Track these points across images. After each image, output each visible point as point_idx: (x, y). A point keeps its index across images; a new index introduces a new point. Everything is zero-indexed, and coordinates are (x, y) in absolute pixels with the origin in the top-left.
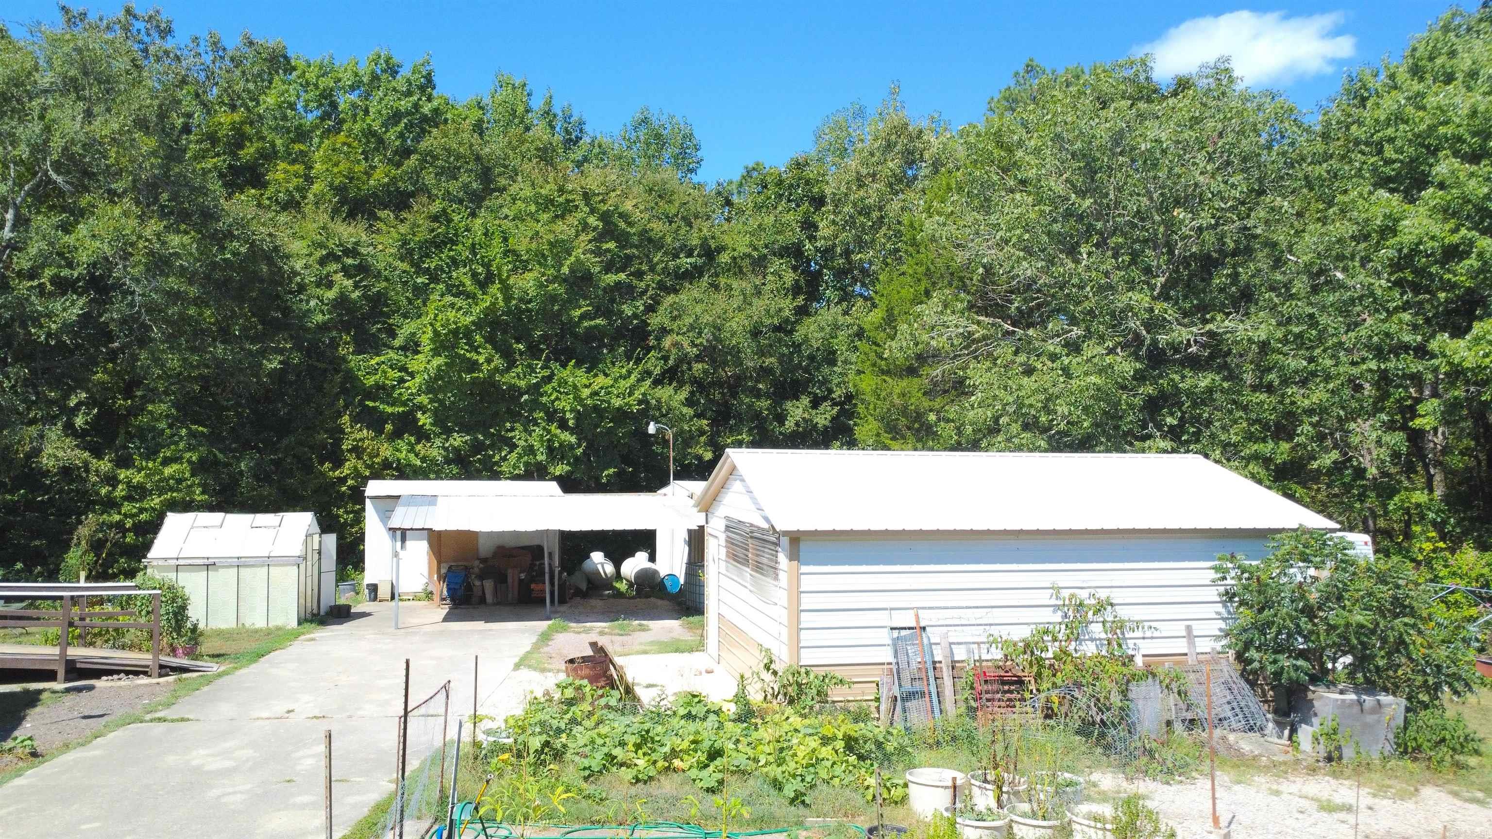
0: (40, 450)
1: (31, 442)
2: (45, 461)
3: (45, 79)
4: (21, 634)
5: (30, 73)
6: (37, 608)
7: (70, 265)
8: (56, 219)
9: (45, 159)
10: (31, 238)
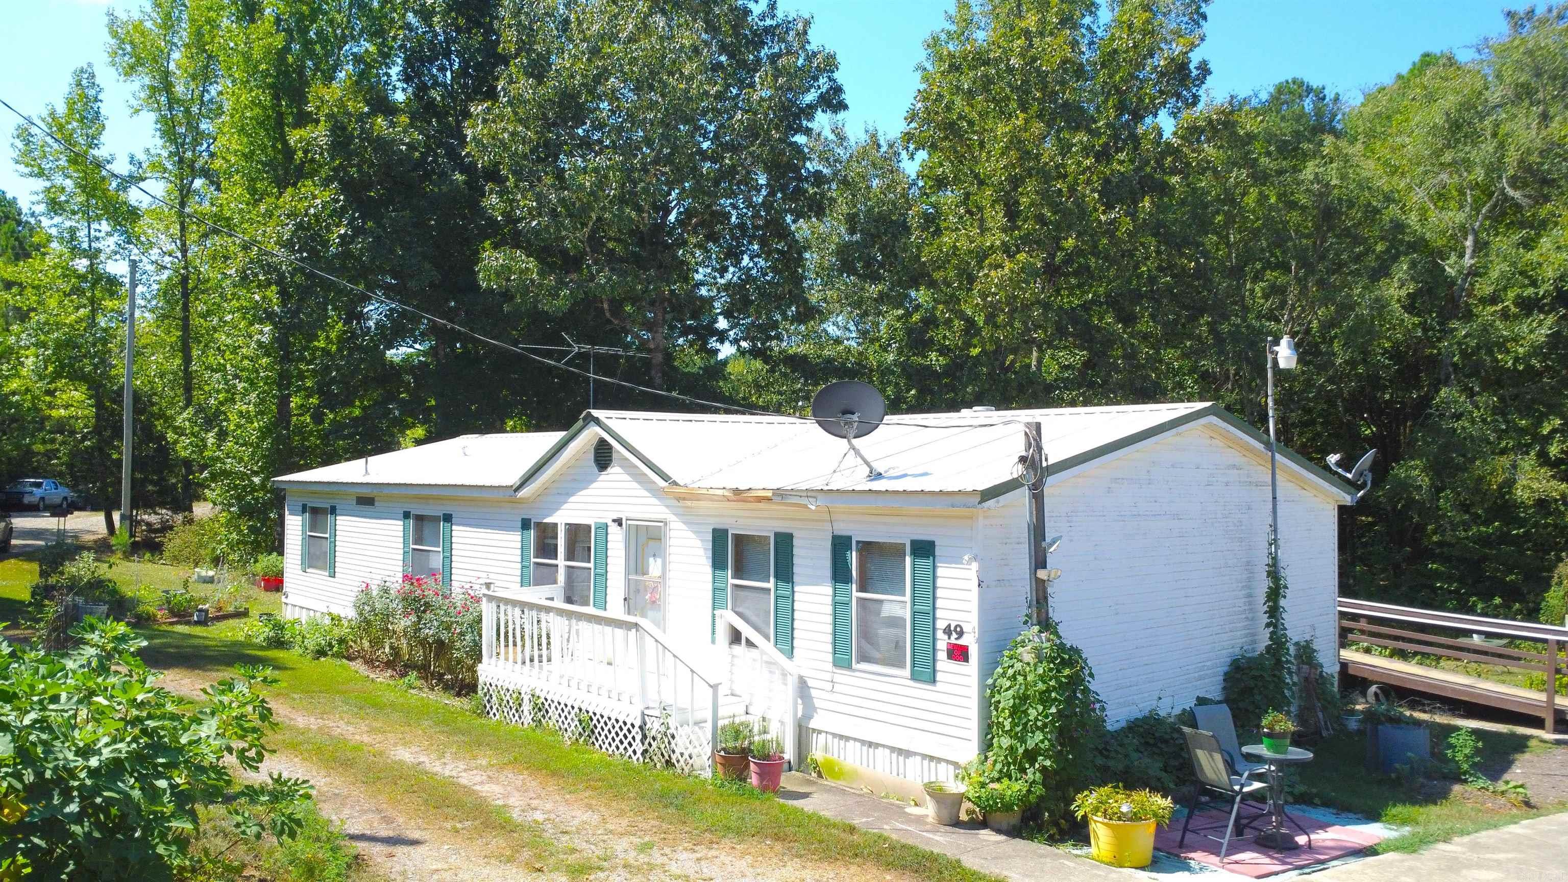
0: (1515, 481)
1: (1504, 472)
2: (1519, 492)
3: (1495, 95)
4: (1503, 673)
5: (1480, 93)
6: (1518, 647)
7: (1534, 284)
8: (1516, 238)
9: (1500, 177)
10: (1491, 262)
